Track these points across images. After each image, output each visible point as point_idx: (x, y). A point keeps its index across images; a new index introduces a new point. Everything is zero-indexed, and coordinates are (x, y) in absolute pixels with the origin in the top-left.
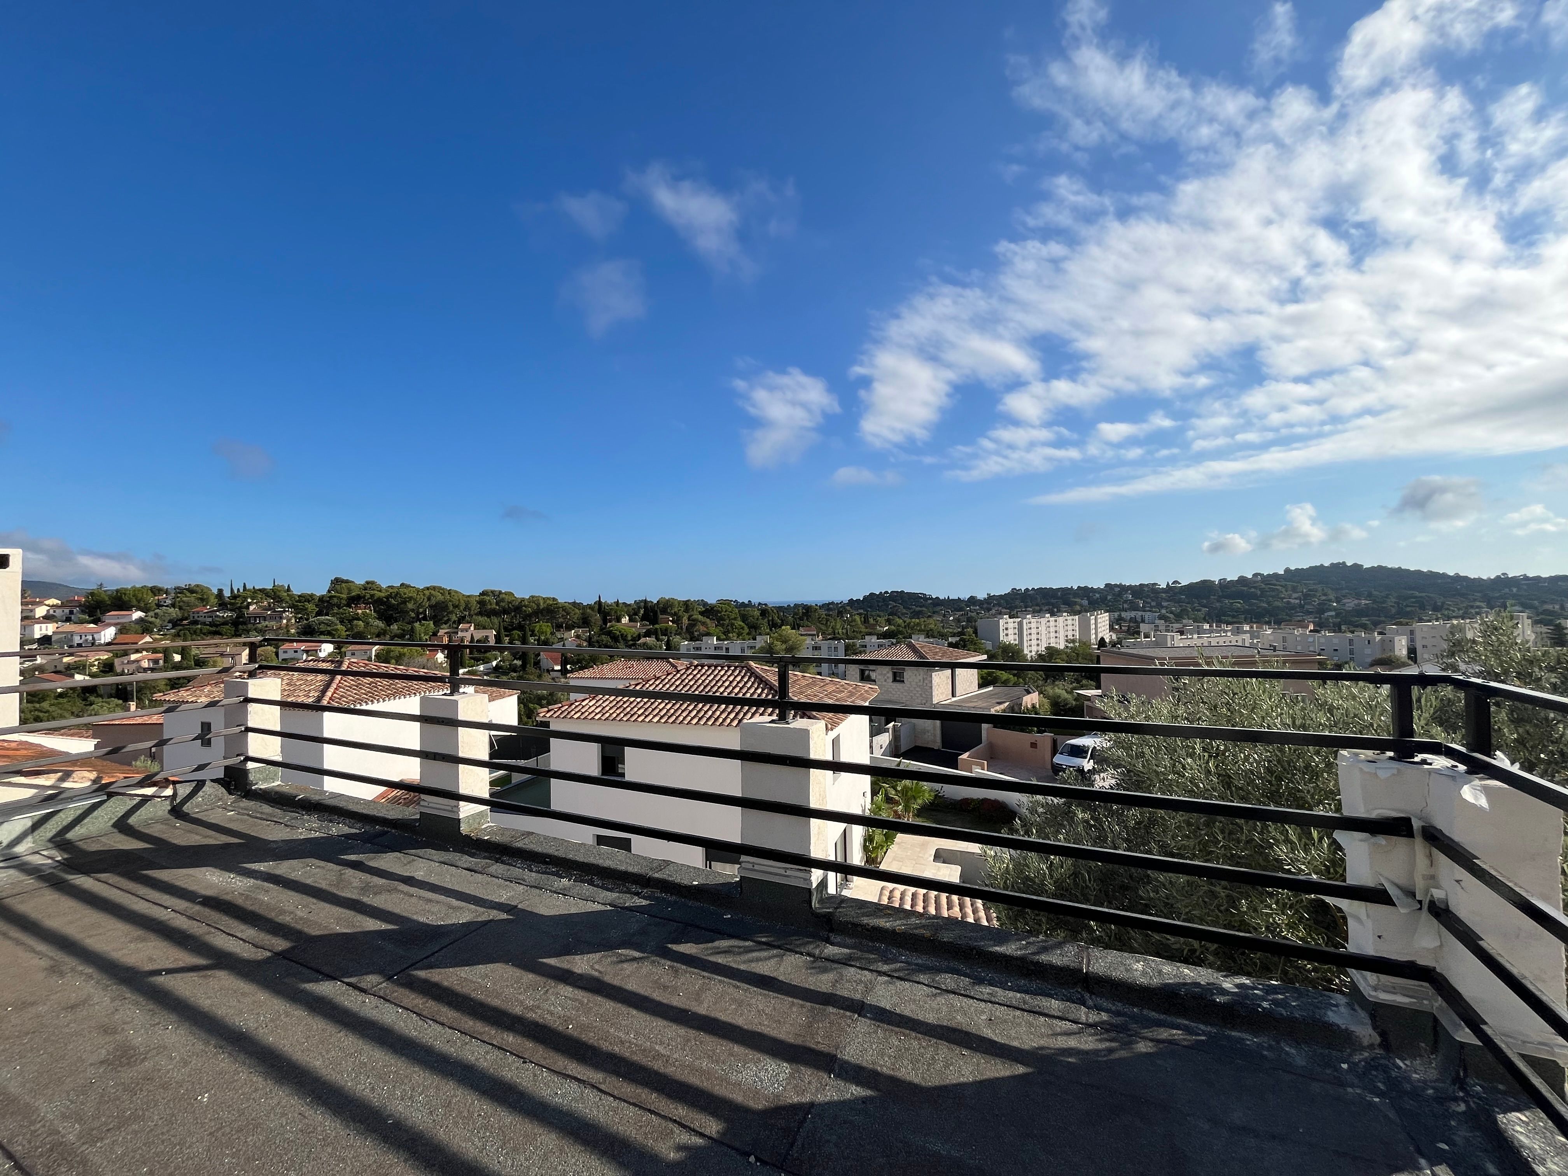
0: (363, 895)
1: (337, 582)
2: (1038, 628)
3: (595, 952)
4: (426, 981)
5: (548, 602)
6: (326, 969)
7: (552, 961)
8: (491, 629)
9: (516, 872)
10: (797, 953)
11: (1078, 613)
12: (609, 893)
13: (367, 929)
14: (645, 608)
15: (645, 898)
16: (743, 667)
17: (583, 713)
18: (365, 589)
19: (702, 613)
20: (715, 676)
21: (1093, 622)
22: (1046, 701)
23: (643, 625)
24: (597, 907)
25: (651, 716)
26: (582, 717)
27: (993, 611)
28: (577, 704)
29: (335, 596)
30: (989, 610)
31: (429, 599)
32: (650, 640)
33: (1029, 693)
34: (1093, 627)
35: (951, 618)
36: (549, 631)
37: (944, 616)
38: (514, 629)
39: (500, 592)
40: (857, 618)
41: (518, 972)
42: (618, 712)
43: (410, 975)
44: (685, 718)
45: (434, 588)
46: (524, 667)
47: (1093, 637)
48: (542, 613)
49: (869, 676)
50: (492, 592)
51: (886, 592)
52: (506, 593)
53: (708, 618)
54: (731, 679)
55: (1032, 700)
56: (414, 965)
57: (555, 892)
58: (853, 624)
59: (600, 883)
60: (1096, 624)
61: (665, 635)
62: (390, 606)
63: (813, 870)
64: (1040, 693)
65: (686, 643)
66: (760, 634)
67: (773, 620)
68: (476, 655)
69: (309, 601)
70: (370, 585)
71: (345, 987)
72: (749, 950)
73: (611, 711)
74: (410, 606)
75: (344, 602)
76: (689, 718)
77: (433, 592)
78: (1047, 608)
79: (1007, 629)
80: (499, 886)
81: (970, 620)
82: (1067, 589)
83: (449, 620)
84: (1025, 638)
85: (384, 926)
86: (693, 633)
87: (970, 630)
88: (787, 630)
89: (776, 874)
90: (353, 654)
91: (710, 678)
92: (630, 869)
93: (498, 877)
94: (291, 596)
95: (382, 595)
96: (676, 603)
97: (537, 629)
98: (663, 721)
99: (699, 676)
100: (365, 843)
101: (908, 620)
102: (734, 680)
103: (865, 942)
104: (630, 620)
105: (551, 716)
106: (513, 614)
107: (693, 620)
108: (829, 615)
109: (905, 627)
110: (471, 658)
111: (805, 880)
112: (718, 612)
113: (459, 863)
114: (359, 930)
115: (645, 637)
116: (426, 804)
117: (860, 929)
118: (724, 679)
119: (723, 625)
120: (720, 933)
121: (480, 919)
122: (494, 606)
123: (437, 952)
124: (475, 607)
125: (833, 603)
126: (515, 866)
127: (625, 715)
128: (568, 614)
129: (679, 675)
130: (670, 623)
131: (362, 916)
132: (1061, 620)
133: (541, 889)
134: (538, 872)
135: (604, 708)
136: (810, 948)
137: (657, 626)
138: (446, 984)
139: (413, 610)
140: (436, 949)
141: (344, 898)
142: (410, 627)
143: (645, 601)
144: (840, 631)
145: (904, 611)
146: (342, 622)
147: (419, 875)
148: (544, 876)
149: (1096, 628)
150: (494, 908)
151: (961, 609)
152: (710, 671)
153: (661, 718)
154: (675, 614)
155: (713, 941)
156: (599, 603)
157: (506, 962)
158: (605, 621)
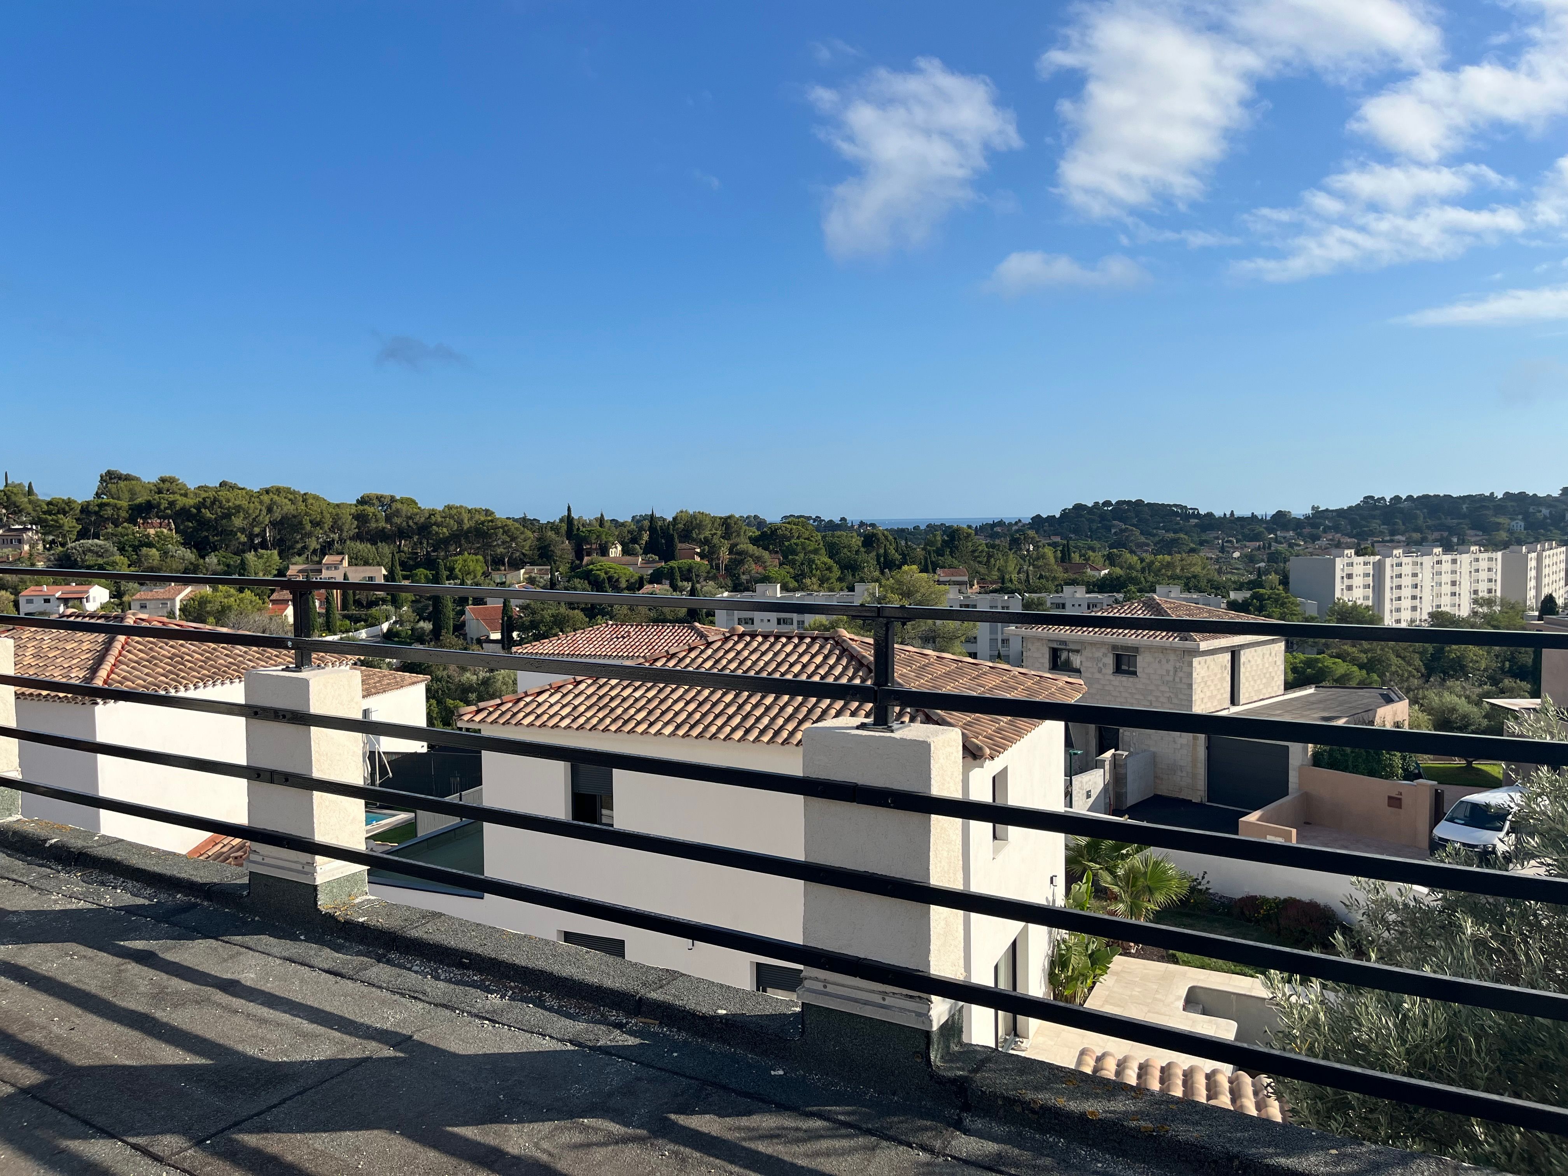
0: (156, 1007)
1: (110, 477)
2: (1415, 575)
3: (543, 1121)
4: (257, 1153)
5: (477, 516)
6: (100, 1121)
7: (469, 1132)
8: (379, 565)
9: (411, 979)
10: (901, 1143)
11: (1503, 546)
12: (568, 1022)
13: (162, 1063)
14: (652, 529)
15: (631, 1033)
16: (826, 639)
17: (538, 717)
18: (160, 492)
19: (754, 541)
20: (776, 654)
21: (1532, 564)
22: (1424, 717)
23: (648, 562)
24: (548, 1045)
25: (659, 725)
26: (538, 723)
27: (1324, 542)
28: (528, 699)
29: (107, 504)
30: (1315, 538)
31: (270, 510)
32: (662, 589)
33: (1389, 700)
34: (1532, 574)
35: (1236, 555)
36: (480, 570)
37: (1222, 549)
38: (417, 566)
39: (393, 499)
40: (1049, 552)
41: (411, 1148)
42: (601, 715)
43: (231, 1140)
44: (720, 729)
45: (278, 491)
46: (436, 634)
47: (1531, 593)
48: (467, 538)
49: (1068, 662)
50: (379, 498)
51: (1107, 503)
52: (402, 501)
53: (766, 548)
54: (805, 659)
55: (1395, 714)
56: (237, 1125)
57: (477, 1016)
58: (1040, 563)
59: (555, 1004)
60: (1539, 568)
61: (688, 580)
62: (203, 523)
63: (934, 998)
64: (1413, 702)
65: (726, 594)
66: (862, 580)
67: (886, 554)
68: (353, 611)
69: (65, 513)
70: (167, 485)
71: (129, 1151)
72: (814, 1136)
73: (589, 714)
74: (238, 522)
75: (124, 514)
76: (728, 729)
77: (276, 497)
78: (1436, 535)
79: (1350, 576)
80: (383, 1002)
81: (1273, 558)
82: (1481, 498)
83: (305, 548)
84: (1388, 595)
85: (189, 1059)
86: (738, 578)
87: (1274, 578)
88: (911, 572)
89: (866, 1003)
90: (143, 607)
91: (766, 658)
92: (608, 983)
93: (380, 987)
94: (35, 504)
95: (190, 502)
96: (707, 521)
97: (458, 567)
98: (681, 732)
99: (746, 653)
100: (159, 922)
101: (1148, 557)
102: (810, 661)
103: (1027, 1132)
104: (625, 552)
105: (482, 721)
106: (416, 538)
107: (740, 553)
108: (993, 546)
109: (1143, 570)
110: (345, 617)
111: (919, 1015)
112: (785, 538)
113: (316, 962)
114: (150, 1062)
115: (651, 582)
116: (258, 859)
117: (1019, 1109)
118: (792, 659)
119: (793, 563)
120: (763, 1101)
121: (348, 1056)
122: (382, 524)
123: (275, 1106)
124: (350, 526)
125: (1001, 523)
126: (409, 969)
127: (614, 721)
128: (513, 539)
129: (709, 652)
130: (697, 559)
131: (155, 1041)
132: (1465, 559)
133: (453, 1009)
134: (450, 981)
135: (575, 707)
136: (926, 1137)
137: (673, 563)
138: (290, 1158)
139: (243, 530)
140: (275, 1101)
141: (125, 1010)
142: (238, 559)
143: (652, 518)
144: (1014, 576)
145: (1143, 539)
146: (122, 550)
147: (249, 978)
148: (459, 989)
149: (1539, 578)
150: (373, 1038)
151: (1256, 537)
152: (767, 645)
153: (678, 727)
154: (707, 541)
155: (749, 1113)
156: (569, 520)
157: (391, 1129)
158: (579, 555)
